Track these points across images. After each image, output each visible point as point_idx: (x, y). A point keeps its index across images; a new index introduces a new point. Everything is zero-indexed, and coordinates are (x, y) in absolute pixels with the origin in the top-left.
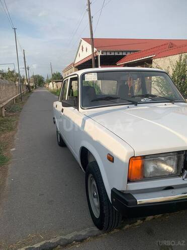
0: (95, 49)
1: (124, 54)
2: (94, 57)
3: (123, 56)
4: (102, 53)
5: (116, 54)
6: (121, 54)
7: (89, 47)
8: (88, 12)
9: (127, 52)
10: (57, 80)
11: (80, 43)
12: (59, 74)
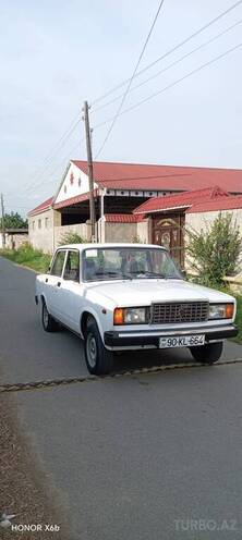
0: (95, 185)
1: (147, 195)
2: (94, 198)
3: (145, 200)
4: (108, 192)
5: (133, 195)
6: (140, 195)
7: (85, 179)
8: (83, 123)
9: (151, 192)
10: (12, 230)
11: (68, 169)
12: (18, 216)
